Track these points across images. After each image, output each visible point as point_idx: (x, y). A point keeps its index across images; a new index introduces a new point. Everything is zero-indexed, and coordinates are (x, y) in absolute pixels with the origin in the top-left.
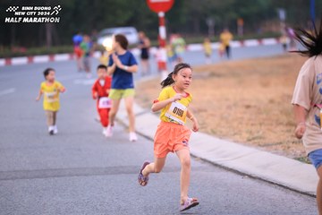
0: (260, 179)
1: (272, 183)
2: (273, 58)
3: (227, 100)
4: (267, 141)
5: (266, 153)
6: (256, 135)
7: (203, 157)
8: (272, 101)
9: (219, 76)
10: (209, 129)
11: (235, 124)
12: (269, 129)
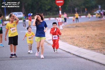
0: (92, 61)
1: (96, 62)
2: (96, 21)
3: (81, 35)
4: (94, 48)
5: (94, 52)
6: (91, 46)
7: (73, 53)
8: (96, 35)
9: (79, 27)
10: (75, 44)
11: (84, 43)
12: (95, 44)
